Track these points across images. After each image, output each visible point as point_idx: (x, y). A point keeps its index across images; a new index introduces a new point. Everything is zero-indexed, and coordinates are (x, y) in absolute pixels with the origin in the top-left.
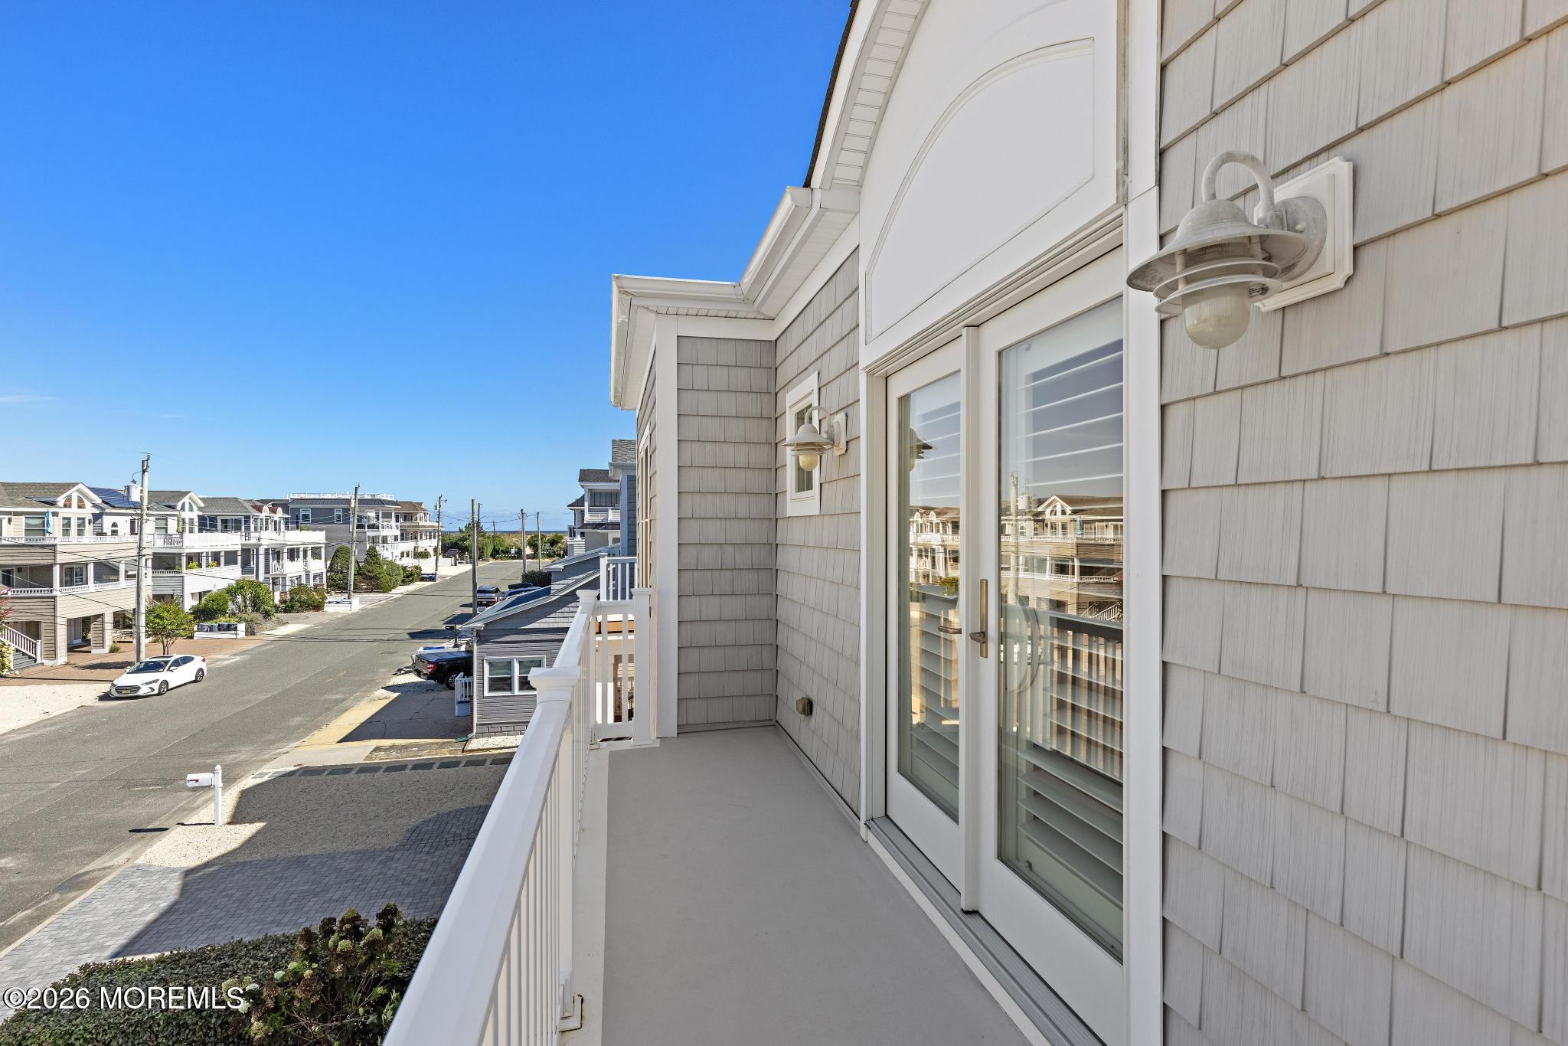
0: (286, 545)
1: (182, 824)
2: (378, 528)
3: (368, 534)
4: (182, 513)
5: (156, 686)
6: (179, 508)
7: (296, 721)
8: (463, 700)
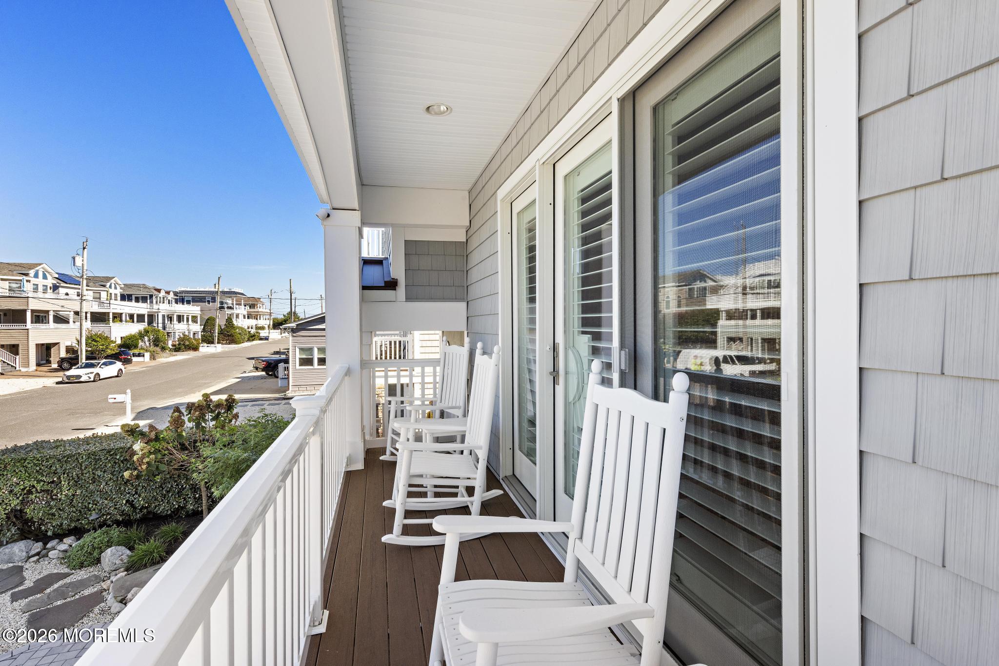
0: (176, 312)
1: (107, 426)
2: (233, 308)
3: (227, 312)
4: (110, 289)
5: (92, 376)
6: (108, 286)
7: (179, 390)
8: (284, 377)
